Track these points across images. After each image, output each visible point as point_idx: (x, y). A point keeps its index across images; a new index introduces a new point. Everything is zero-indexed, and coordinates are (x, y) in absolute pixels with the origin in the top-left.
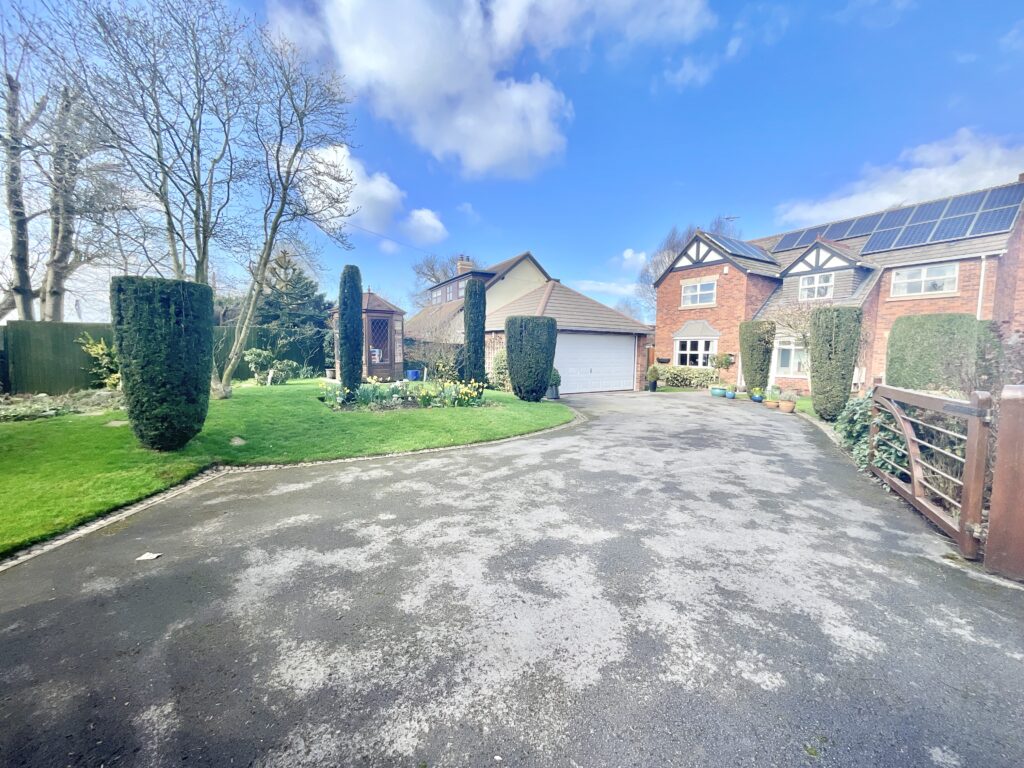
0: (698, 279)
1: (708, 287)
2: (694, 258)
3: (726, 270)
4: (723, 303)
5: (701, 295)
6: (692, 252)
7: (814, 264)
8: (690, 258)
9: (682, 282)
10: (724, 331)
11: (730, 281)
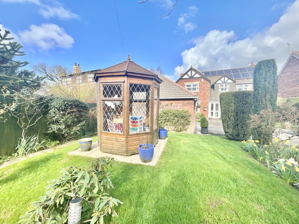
0: (192, 83)
1: (195, 85)
2: (190, 75)
3: (202, 80)
4: (201, 91)
5: (193, 88)
6: (189, 73)
7: (223, 81)
8: (188, 75)
9: (185, 83)
10: (202, 100)
11: (204, 84)
